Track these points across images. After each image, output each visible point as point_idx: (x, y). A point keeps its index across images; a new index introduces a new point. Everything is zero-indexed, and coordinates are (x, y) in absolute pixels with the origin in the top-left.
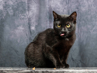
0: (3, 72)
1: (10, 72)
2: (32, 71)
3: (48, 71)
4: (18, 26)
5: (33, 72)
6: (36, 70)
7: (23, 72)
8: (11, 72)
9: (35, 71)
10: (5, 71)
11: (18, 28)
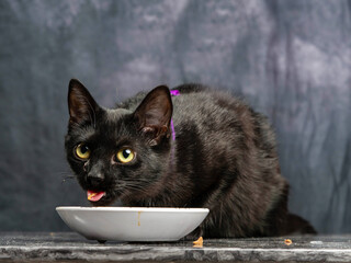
0: (68, 256)
1: (98, 257)
2: (191, 253)
3: (258, 254)
4: (130, 58)
5: (195, 256)
6: (206, 249)
7: (154, 256)
8: (104, 257)
9: (202, 252)
10: (77, 251)
11: (131, 65)
